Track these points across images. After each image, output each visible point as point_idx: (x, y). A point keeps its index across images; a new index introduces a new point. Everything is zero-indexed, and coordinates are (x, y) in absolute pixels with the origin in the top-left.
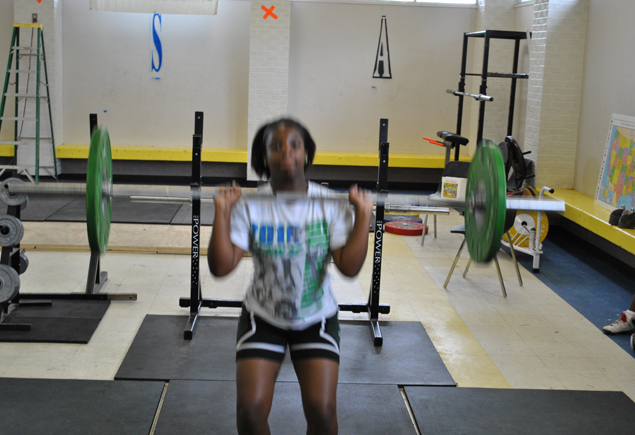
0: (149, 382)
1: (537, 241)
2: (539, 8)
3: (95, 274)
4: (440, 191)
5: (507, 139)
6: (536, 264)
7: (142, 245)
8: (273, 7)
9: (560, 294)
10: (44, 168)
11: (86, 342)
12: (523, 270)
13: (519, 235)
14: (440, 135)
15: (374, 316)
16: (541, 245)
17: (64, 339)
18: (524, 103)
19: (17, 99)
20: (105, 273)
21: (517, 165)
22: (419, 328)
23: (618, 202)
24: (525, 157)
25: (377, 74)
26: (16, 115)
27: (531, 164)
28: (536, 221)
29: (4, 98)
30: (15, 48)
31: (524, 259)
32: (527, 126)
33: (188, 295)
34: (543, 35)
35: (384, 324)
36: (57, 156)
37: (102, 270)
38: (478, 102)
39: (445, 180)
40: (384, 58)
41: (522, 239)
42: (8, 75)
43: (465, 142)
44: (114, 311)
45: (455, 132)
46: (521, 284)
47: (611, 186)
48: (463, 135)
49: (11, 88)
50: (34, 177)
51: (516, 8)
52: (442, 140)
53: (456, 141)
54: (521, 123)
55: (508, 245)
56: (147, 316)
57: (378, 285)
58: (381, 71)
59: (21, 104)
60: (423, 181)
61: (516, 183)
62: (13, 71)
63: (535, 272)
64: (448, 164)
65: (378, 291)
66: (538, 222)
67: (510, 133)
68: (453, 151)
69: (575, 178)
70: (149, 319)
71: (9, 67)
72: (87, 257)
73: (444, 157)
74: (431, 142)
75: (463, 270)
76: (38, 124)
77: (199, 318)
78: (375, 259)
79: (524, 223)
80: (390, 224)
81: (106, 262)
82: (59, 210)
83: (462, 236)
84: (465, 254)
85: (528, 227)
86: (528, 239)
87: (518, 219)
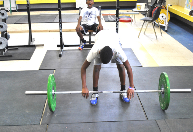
0: (49, 70)
1: (167, 22)
3: (31, 39)
4: (136, 8)
6: (166, 29)
7: (45, 30)
9: (174, 38)
10: (13, 7)
11: (29, 59)
12: (162, 31)
13: (161, 20)
16: (168, 23)
17: (23, 59)
20: (34, 39)
22: (131, 50)
23: (192, 8)
28: (166, 16)
31: (163, 28)
33: (59, 44)
36: (17, 4)
39: (138, 4)
41: (162, 21)
44: (37, 48)
46: (162, 35)
47: (190, 3)
50: (10, 11)
55: (157, 23)
56: (48, 51)
60: (131, 6)
61: (160, 4)
63: (166, 31)
66: (167, 16)
69: (178, 2)
70: (48, 52)
72: (28, 34)
75: (144, 32)
77: (63, 50)
78: (116, 30)
79: (162, 16)
80: (121, 19)
81: (34, 35)
82: (18, 20)
83: (143, 21)
84: (144, 27)
85: (164, 18)
86: (164, 21)
87: (161, 15)
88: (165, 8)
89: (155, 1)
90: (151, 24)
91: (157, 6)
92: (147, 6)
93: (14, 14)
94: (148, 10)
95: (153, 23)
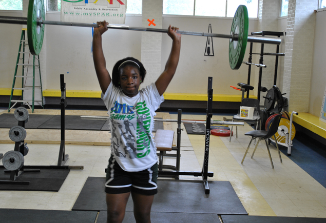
0: (90, 212)
1: (290, 140)
2: (290, 20)
3: (62, 156)
4: (239, 114)
5: (274, 87)
6: (289, 152)
7: (86, 141)
8: (153, 20)
9: (302, 167)
10: (37, 101)
11: (57, 191)
12: (283, 155)
13: (280, 136)
14: (239, 85)
15: (205, 178)
16: (292, 142)
17: (47, 189)
18: (282, 68)
19: (23, 66)
20: (67, 155)
21: (279, 100)
22: (228, 185)
24: (283, 96)
25: (206, 54)
26: (23, 75)
27: (286, 100)
28: (289, 129)
29: (17, 66)
30: (23, 41)
31: (283, 149)
32: (284, 80)
34: (292, 34)
35: (210, 182)
36: (43, 96)
37: (66, 154)
38: (259, 68)
39: (242, 108)
40: (210, 46)
41: (282, 138)
42: (19, 54)
43: (252, 88)
44: (72, 175)
45: (247, 83)
48: (251, 85)
49: (21, 61)
50: (31, 106)
51: (278, 20)
52: (240, 87)
53: (247, 88)
54: (281, 79)
55: (274, 141)
56: (89, 177)
57: (207, 162)
58: (209, 52)
59: (25, 69)
60: (231, 109)
61: (279, 110)
62: (22, 53)
63: (289, 155)
64: (243, 99)
65: (207, 165)
66: (290, 130)
67: (275, 84)
68: (246, 93)
69: (309, 107)
70: (90, 179)
71: (20, 50)
72: (59, 147)
73: (241, 96)
74: (234, 88)
75: (251, 154)
76: (34, 79)
78: (206, 149)
79: (283, 130)
80: (213, 131)
81: (68, 149)
82: (44, 123)
83: (251, 137)
84: (252, 146)
85: (285, 132)
86: (285, 138)
87: (280, 128)
88: (287, 117)
89: (270, 105)
90: (263, 141)
91: (274, 113)
92: (257, 112)
93: (37, 111)
94: (259, 118)
95: (267, 141)
